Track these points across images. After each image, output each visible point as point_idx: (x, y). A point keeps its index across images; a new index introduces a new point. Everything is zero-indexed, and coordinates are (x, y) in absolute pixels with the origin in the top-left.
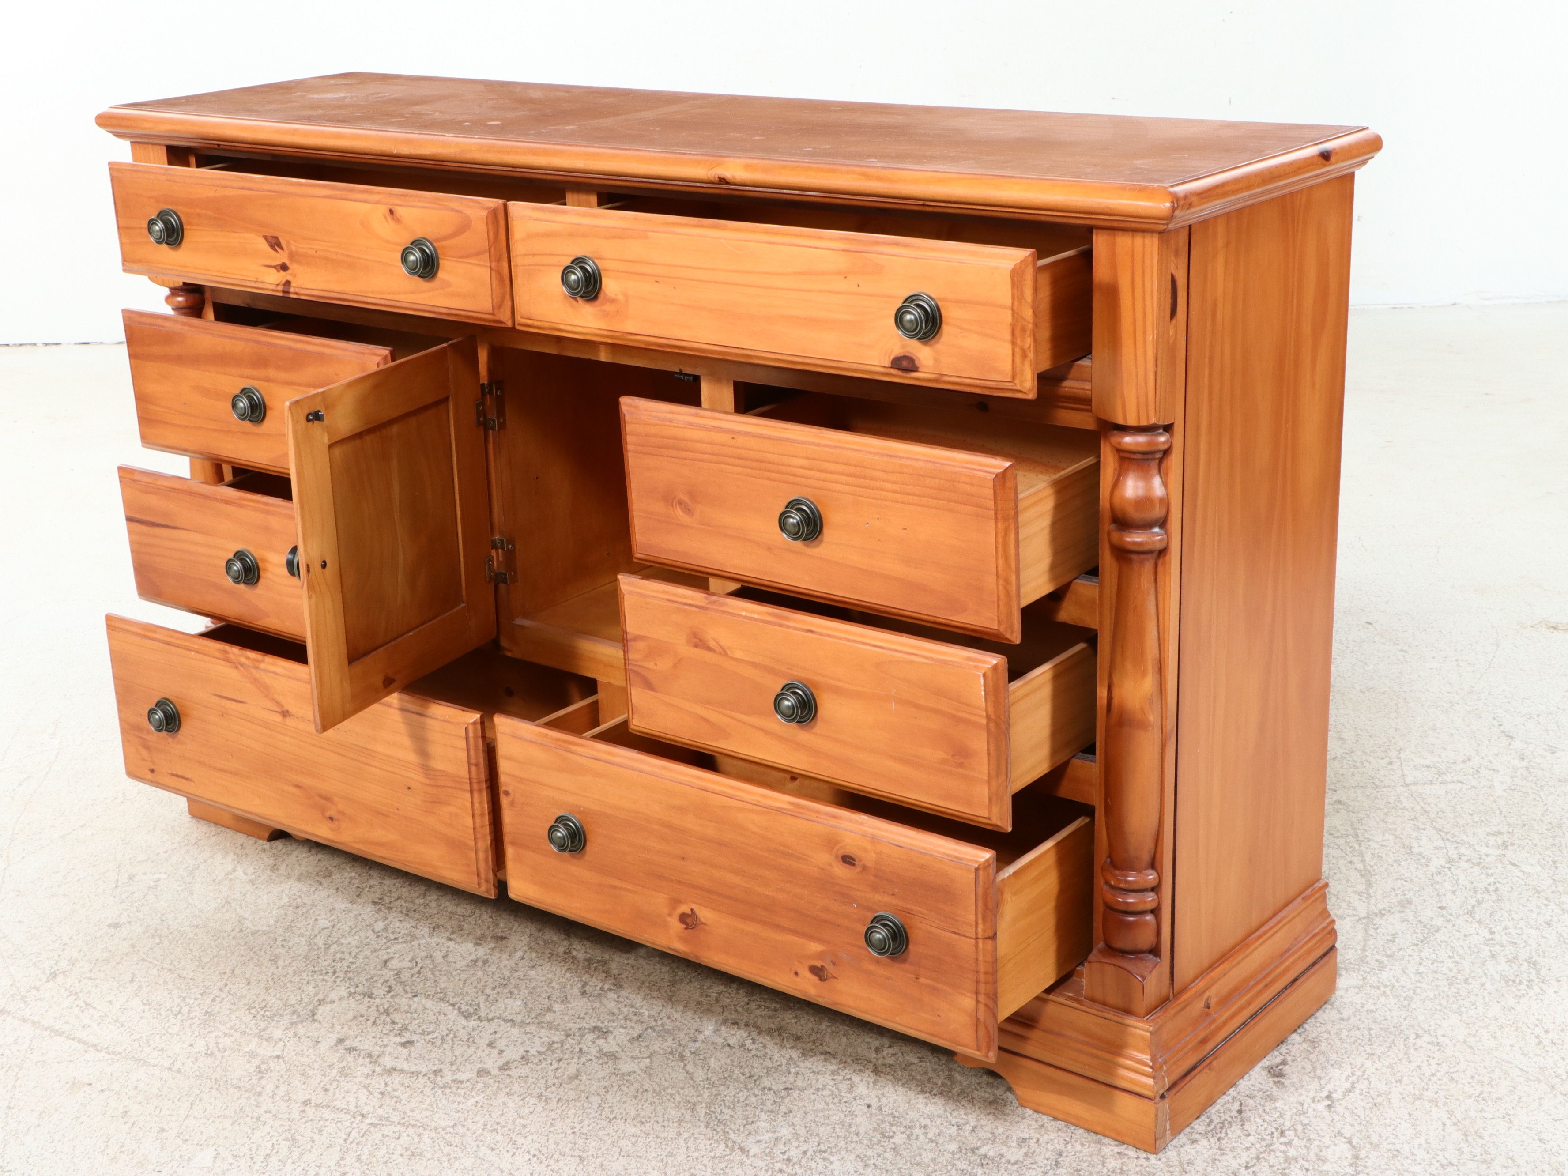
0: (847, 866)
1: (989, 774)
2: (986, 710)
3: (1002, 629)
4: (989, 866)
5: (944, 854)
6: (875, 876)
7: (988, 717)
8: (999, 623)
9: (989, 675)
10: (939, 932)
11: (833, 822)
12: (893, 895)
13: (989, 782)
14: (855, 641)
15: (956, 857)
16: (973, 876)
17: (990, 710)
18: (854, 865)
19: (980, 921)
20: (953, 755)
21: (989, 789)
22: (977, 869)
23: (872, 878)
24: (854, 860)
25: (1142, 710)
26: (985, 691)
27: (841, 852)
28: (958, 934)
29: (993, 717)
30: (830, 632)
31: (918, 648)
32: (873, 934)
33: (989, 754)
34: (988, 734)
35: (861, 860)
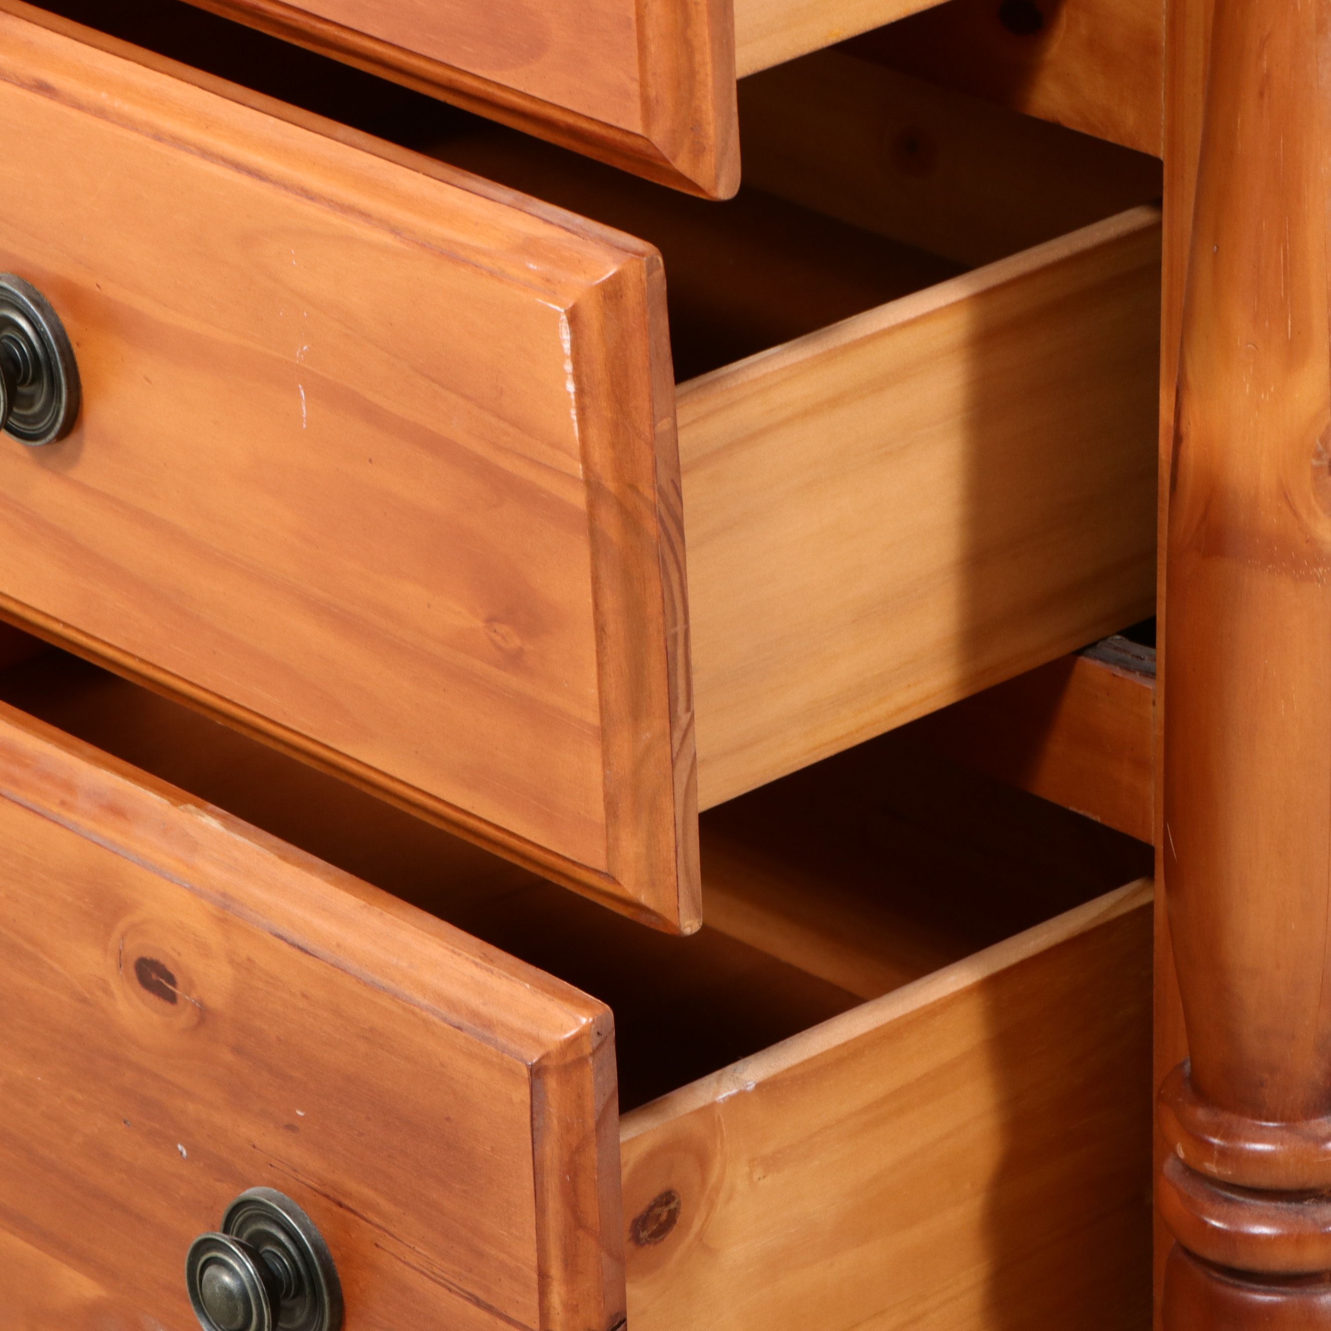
0: (151, 997)
1: (603, 707)
2: (585, 458)
3: (659, 136)
4: (581, 1061)
5: (440, 997)
6: (237, 1050)
7: (592, 485)
8: (648, 107)
9: (592, 315)
10: (428, 1287)
11: (109, 832)
12: (290, 1128)
13: (604, 735)
14: (178, 142)
15: (475, 1015)
16: (522, 1094)
17: (600, 455)
18: (172, 998)
19: (556, 1270)
20: (490, 620)
21: (606, 764)
22: (537, 1072)
23: (229, 1057)
24: (171, 979)
25: (1285, 494)
26: (578, 379)
27: (135, 948)
28: (489, 1309)
29: (610, 485)
30: (103, 97)
31: (374, 187)
32: (211, 1270)
33: (600, 629)
34: (595, 555)
35: (191, 984)
